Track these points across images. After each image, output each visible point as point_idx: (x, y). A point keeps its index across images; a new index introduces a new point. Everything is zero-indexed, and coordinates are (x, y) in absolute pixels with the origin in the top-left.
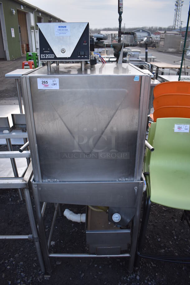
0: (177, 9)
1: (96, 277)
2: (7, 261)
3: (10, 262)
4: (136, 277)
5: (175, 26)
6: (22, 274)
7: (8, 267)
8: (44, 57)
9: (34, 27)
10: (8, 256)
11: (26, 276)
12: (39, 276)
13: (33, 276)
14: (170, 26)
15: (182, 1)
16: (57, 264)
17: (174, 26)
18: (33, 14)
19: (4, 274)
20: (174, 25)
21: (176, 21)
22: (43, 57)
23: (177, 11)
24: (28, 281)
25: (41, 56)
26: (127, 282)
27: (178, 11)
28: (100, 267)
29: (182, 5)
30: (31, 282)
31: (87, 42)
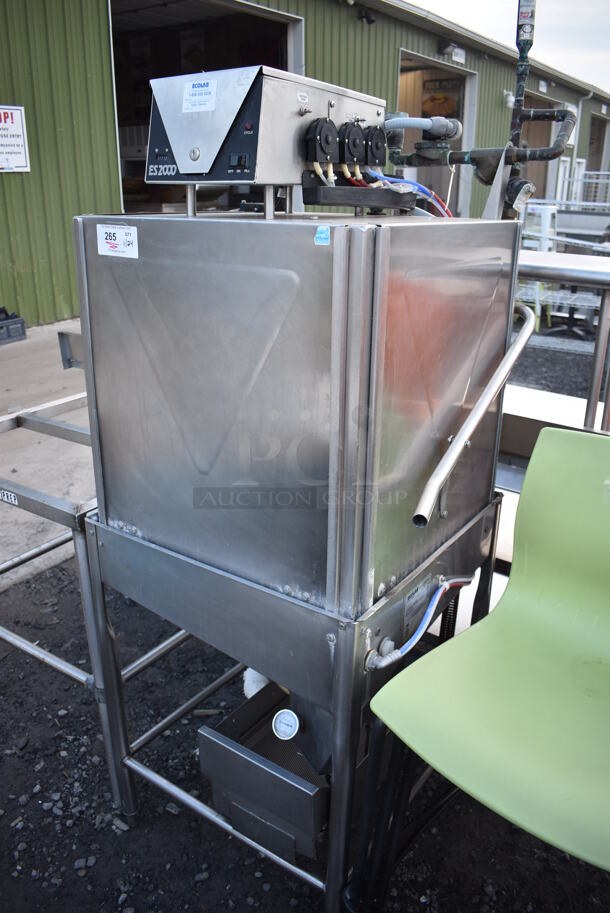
1: (231, 903)
2: (70, 738)
3: (76, 743)
6: (77, 784)
7: (64, 753)
9: (572, 150)
10: (84, 728)
11: (80, 795)
12: (106, 813)
13: (93, 805)
16: (168, 809)
18: (578, 106)
19: (42, 764)
24: (73, 811)
28: (266, 887)
30: (78, 815)
31: (255, 127)
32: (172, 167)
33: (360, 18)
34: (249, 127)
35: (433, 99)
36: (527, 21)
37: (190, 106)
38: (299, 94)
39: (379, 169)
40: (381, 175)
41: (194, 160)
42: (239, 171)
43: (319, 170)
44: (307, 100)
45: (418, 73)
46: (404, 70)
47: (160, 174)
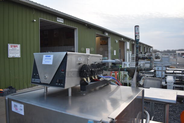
9: (129, 50)
18: (129, 42)
31: (65, 71)
32: (39, 80)
33: (88, 28)
34: (63, 70)
35: (102, 42)
36: (138, 35)
37: (45, 62)
38: (79, 58)
39: (102, 75)
40: (102, 76)
41: (46, 79)
42: (59, 84)
43: (85, 79)
44: (81, 60)
45: (99, 37)
46: (97, 37)
47: (35, 82)
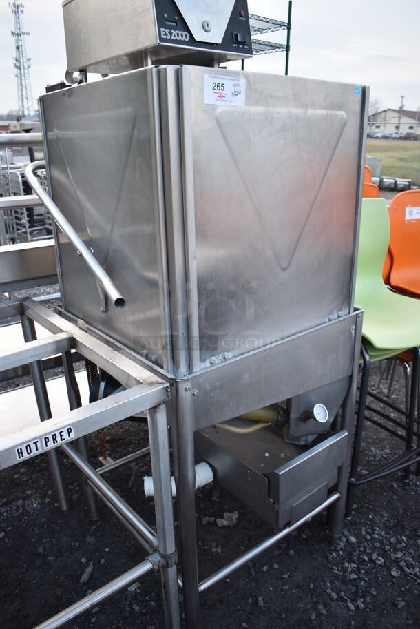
0: (21, 74)
4: (347, 540)
5: (23, 109)
8: (168, 37)
14: (12, 111)
15: (28, 58)
17: (21, 110)
20: (21, 108)
21: (22, 98)
22: (166, 35)
23: (21, 80)
25: (162, 33)
26: (343, 559)
27: (23, 78)
29: (29, 67)
32: (184, 34)
41: (207, 31)
42: (241, 47)
